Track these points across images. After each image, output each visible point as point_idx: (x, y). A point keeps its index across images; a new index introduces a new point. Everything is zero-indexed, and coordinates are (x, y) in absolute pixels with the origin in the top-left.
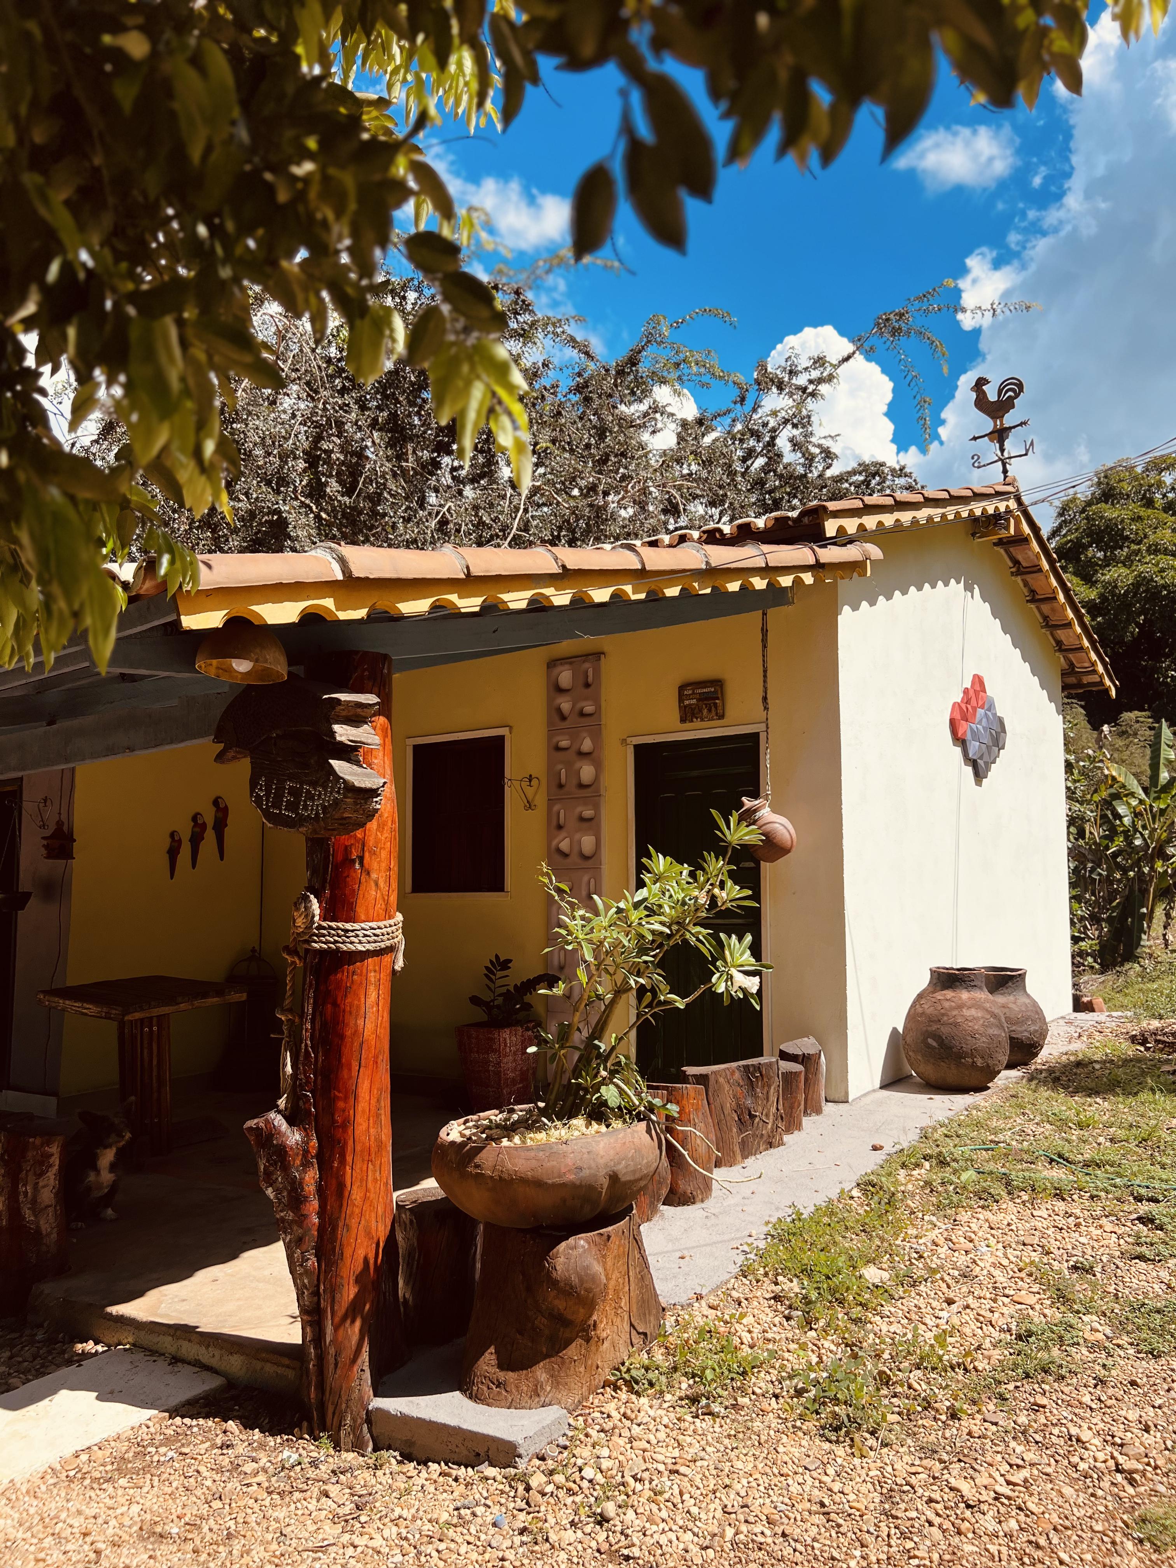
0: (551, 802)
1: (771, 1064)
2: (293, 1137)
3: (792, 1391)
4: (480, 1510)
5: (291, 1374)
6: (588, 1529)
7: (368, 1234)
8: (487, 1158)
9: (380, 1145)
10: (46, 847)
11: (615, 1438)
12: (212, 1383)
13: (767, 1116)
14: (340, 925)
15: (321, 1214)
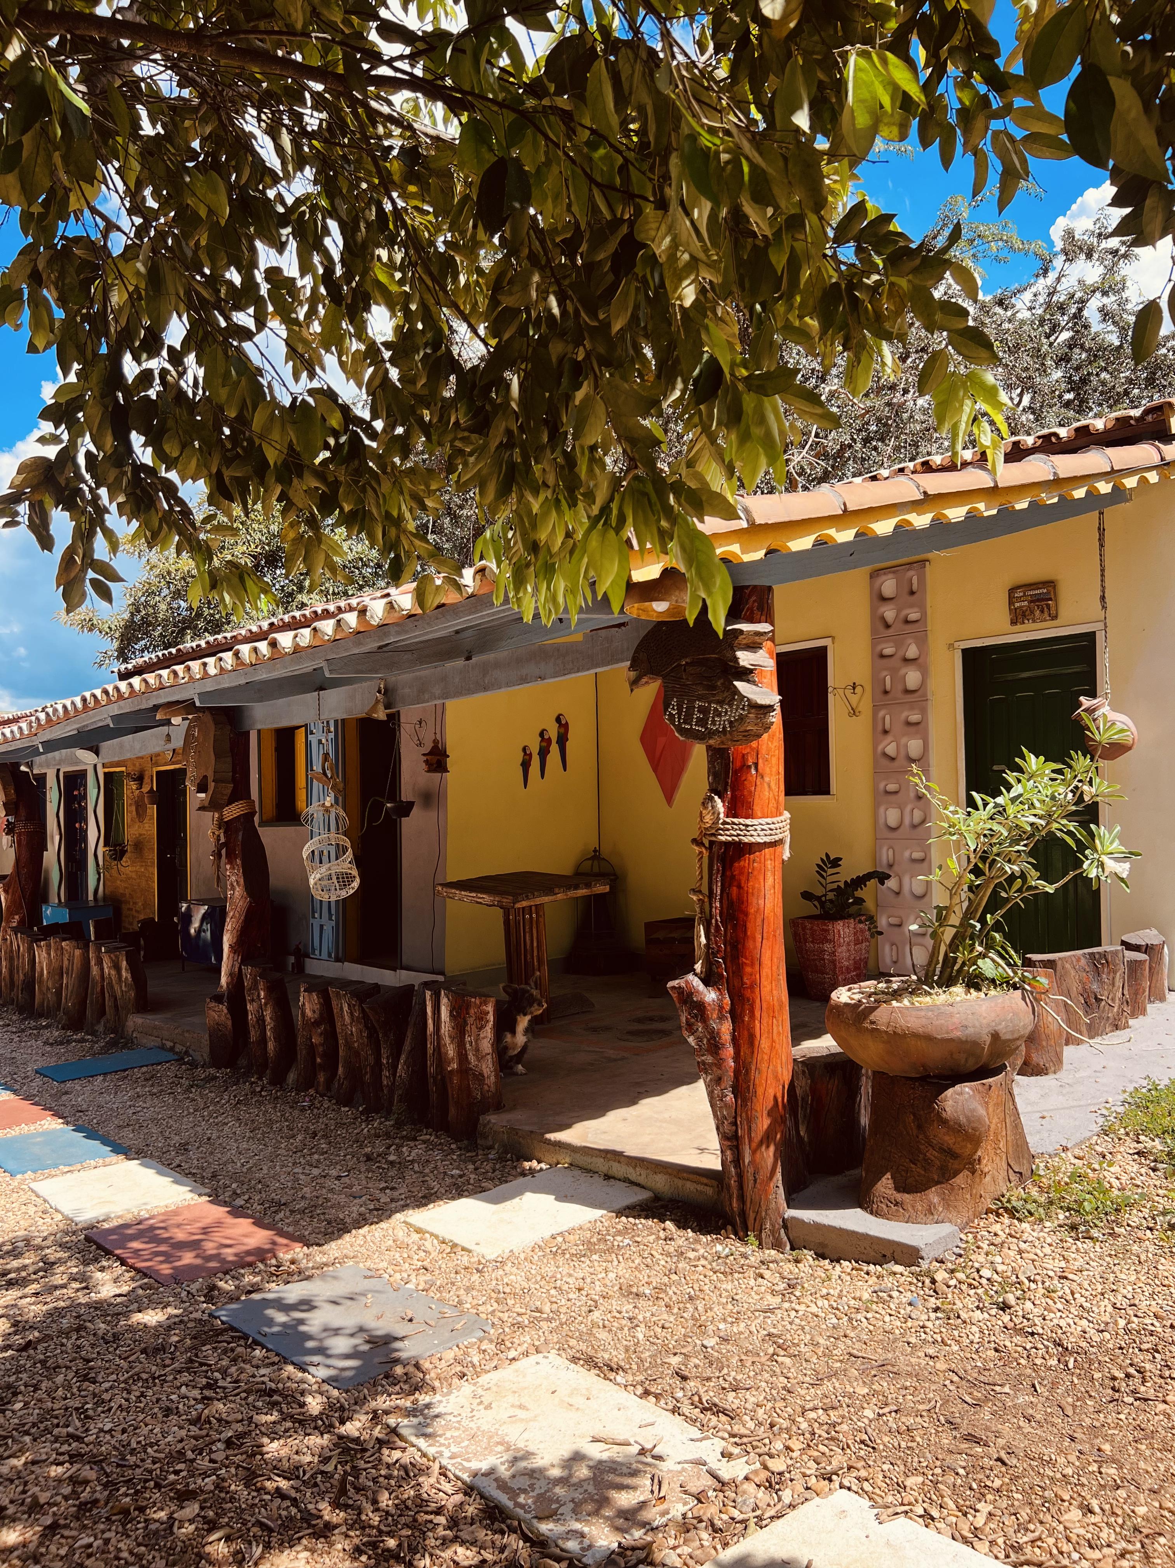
0: (876, 708)
1: (1117, 951)
2: (710, 996)
3: (1166, 1226)
4: (895, 1294)
5: (709, 1191)
6: (993, 1312)
7: (776, 1078)
8: (882, 1016)
9: (781, 1005)
10: (426, 762)
11: (1006, 1250)
12: (642, 1196)
13: (1113, 1000)
14: (741, 820)
15: (737, 1057)
